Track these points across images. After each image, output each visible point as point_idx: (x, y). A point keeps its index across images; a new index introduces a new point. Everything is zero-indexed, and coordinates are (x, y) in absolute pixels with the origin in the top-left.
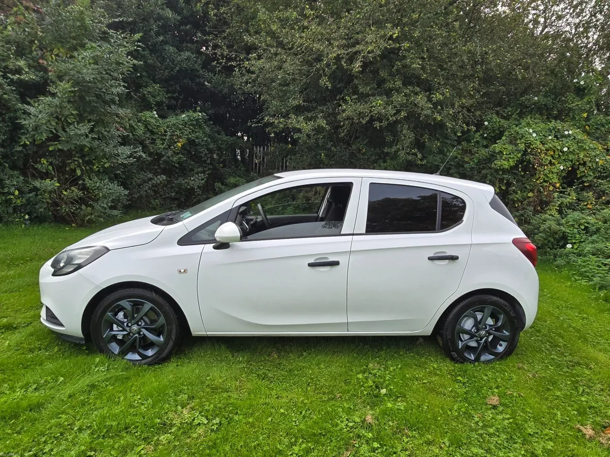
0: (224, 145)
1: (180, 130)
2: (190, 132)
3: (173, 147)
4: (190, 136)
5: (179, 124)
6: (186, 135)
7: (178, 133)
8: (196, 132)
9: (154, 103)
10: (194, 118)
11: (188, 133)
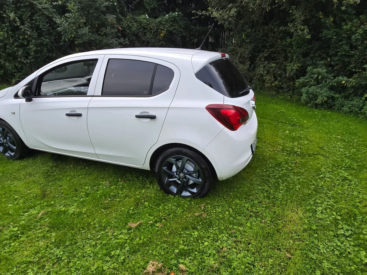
0: (197, 33)
1: (163, 25)
2: (169, 26)
3: (158, 37)
4: (169, 29)
5: (163, 21)
6: (167, 28)
7: (162, 27)
8: (174, 26)
9: (150, 9)
10: (172, 16)
11: (168, 26)
